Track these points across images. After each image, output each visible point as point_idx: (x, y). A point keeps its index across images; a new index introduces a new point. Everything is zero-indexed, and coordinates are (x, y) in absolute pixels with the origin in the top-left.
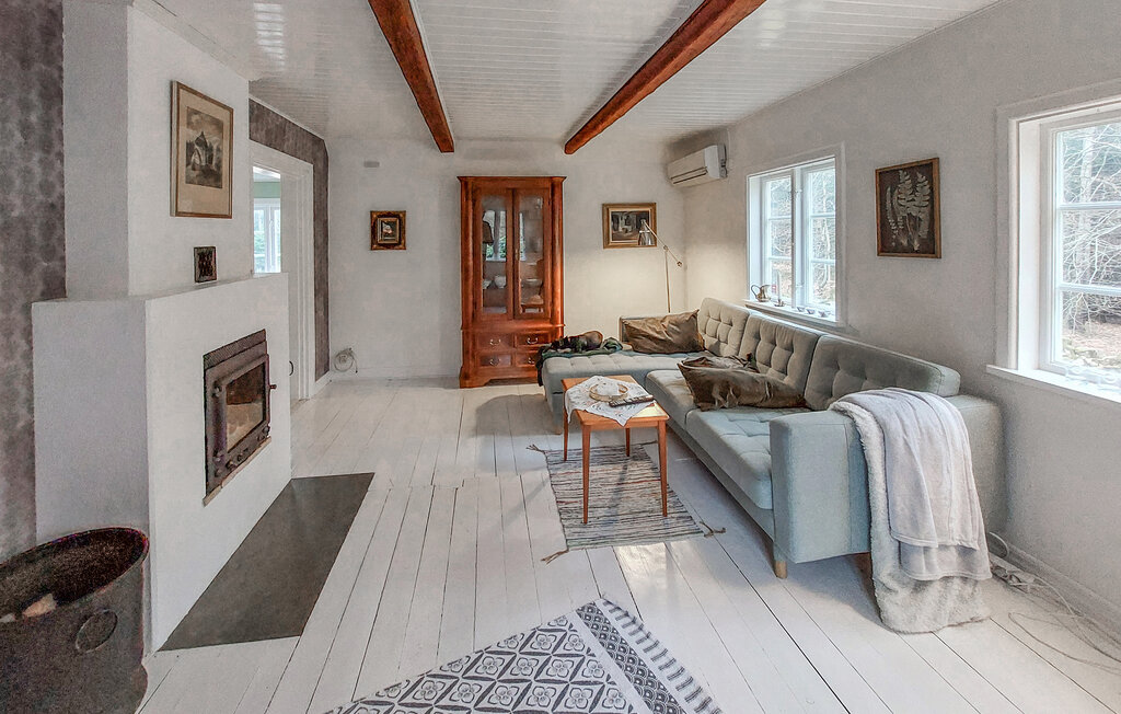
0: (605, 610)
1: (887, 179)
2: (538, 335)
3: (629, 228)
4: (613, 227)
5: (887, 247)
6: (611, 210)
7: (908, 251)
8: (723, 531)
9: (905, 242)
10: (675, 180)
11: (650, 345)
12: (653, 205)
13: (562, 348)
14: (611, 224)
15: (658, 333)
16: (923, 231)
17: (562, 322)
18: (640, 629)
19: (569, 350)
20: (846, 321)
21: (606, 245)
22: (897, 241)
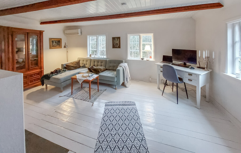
0: (107, 104)
1: (114, 39)
2: (36, 74)
3: (56, 44)
4: (52, 44)
5: (114, 47)
6: (52, 40)
7: (117, 48)
8: (106, 89)
9: (116, 46)
10: (67, 34)
11: (72, 68)
12: (61, 39)
13: (54, 73)
14: (52, 43)
15: (74, 65)
16: (118, 45)
17: (43, 69)
18: (113, 102)
19: (56, 73)
20: (108, 57)
21: (50, 48)
22: (115, 46)
